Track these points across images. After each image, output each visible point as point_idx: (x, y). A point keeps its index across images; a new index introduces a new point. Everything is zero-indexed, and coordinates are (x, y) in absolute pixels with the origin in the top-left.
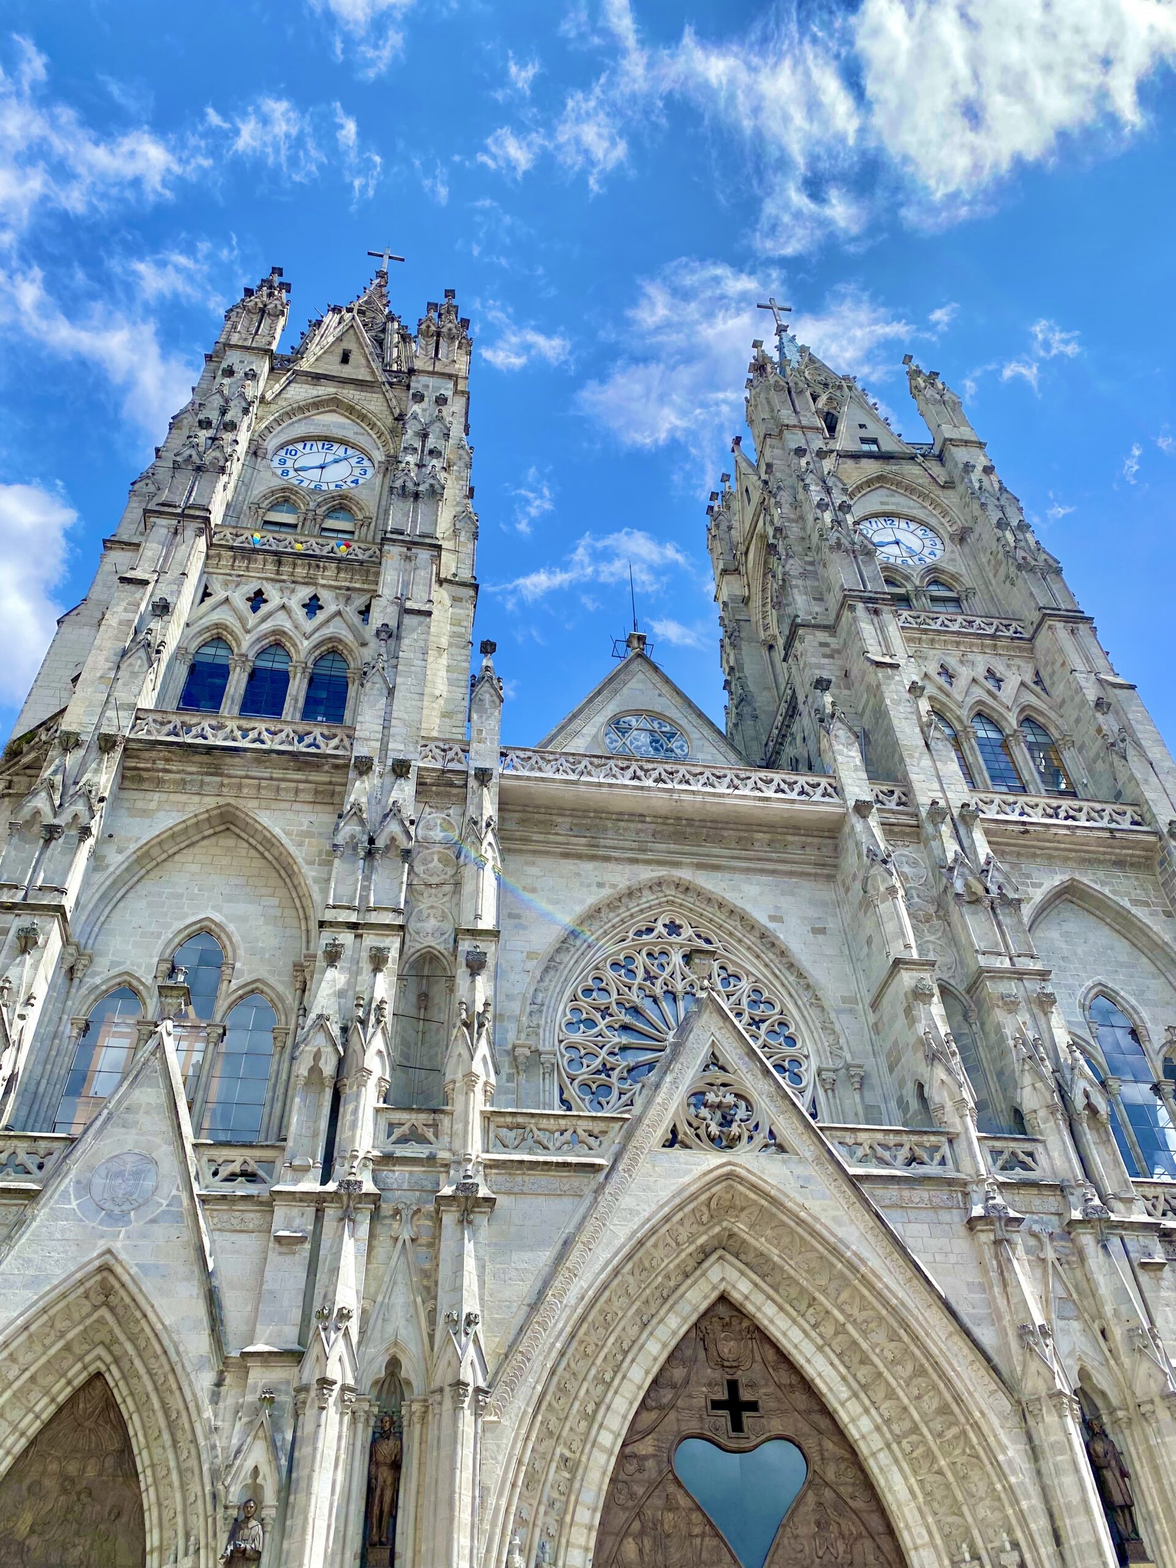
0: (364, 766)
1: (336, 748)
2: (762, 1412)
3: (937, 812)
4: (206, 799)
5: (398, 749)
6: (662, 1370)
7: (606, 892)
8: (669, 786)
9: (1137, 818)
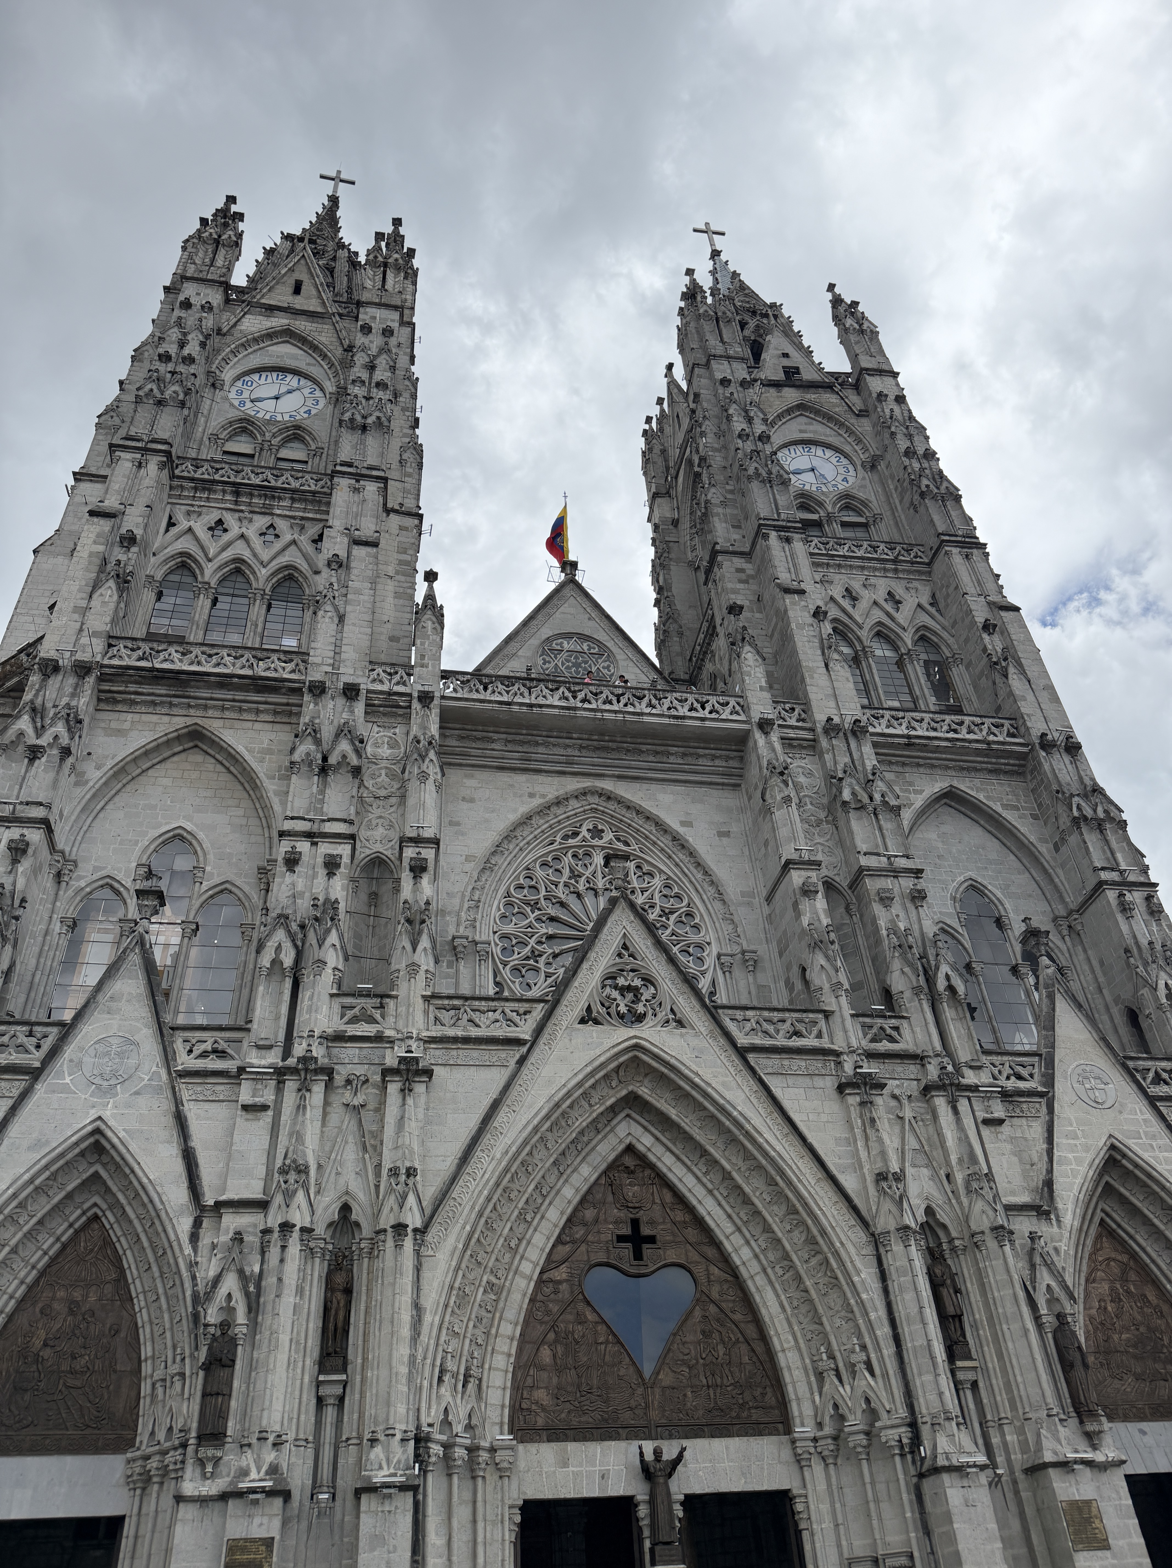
0: (318, 690)
1: (293, 671)
2: (659, 1244)
3: (831, 729)
4: (176, 720)
5: (349, 674)
6: (575, 1210)
7: (537, 802)
8: (594, 706)
9: (1012, 730)
